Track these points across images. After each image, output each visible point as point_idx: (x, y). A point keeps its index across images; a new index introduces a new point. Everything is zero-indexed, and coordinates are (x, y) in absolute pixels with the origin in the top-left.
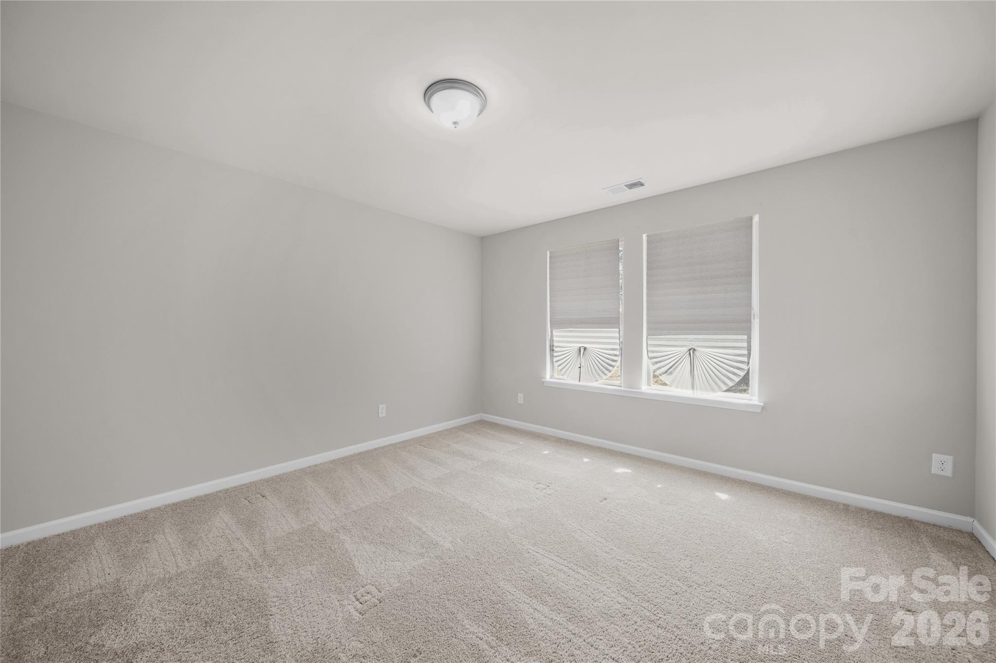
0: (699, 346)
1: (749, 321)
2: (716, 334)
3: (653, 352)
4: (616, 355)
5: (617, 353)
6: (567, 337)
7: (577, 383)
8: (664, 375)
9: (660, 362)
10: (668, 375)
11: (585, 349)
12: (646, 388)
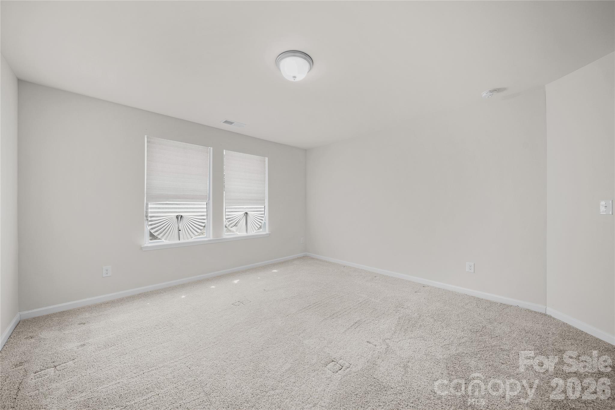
0: (248, 211)
1: (264, 200)
2: (254, 205)
3: (228, 215)
4: (204, 219)
5: (205, 217)
6: (159, 208)
7: (178, 242)
8: (234, 227)
9: (232, 220)
10: (236, 227)
11: (181, 216)
12: (226, 235)
